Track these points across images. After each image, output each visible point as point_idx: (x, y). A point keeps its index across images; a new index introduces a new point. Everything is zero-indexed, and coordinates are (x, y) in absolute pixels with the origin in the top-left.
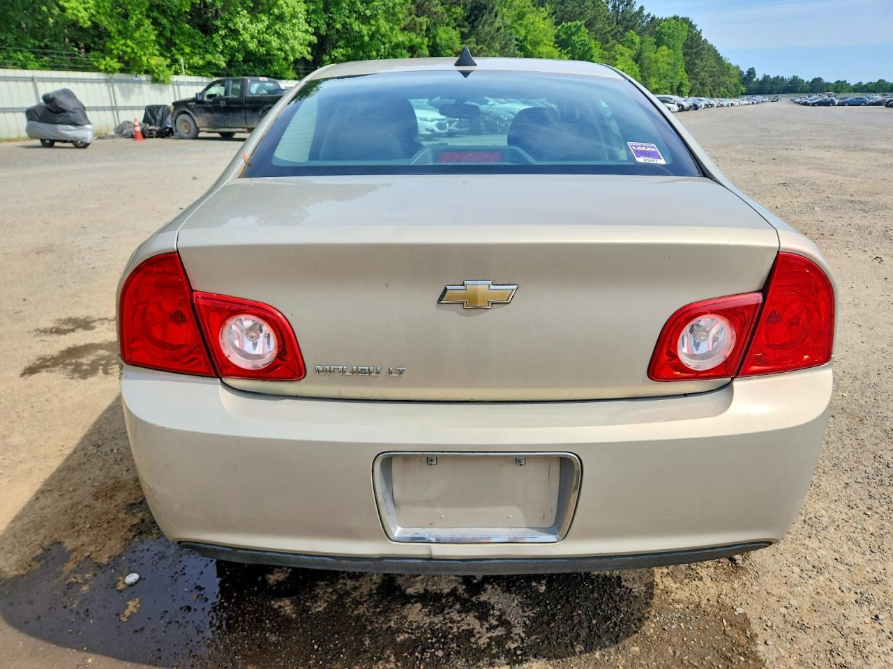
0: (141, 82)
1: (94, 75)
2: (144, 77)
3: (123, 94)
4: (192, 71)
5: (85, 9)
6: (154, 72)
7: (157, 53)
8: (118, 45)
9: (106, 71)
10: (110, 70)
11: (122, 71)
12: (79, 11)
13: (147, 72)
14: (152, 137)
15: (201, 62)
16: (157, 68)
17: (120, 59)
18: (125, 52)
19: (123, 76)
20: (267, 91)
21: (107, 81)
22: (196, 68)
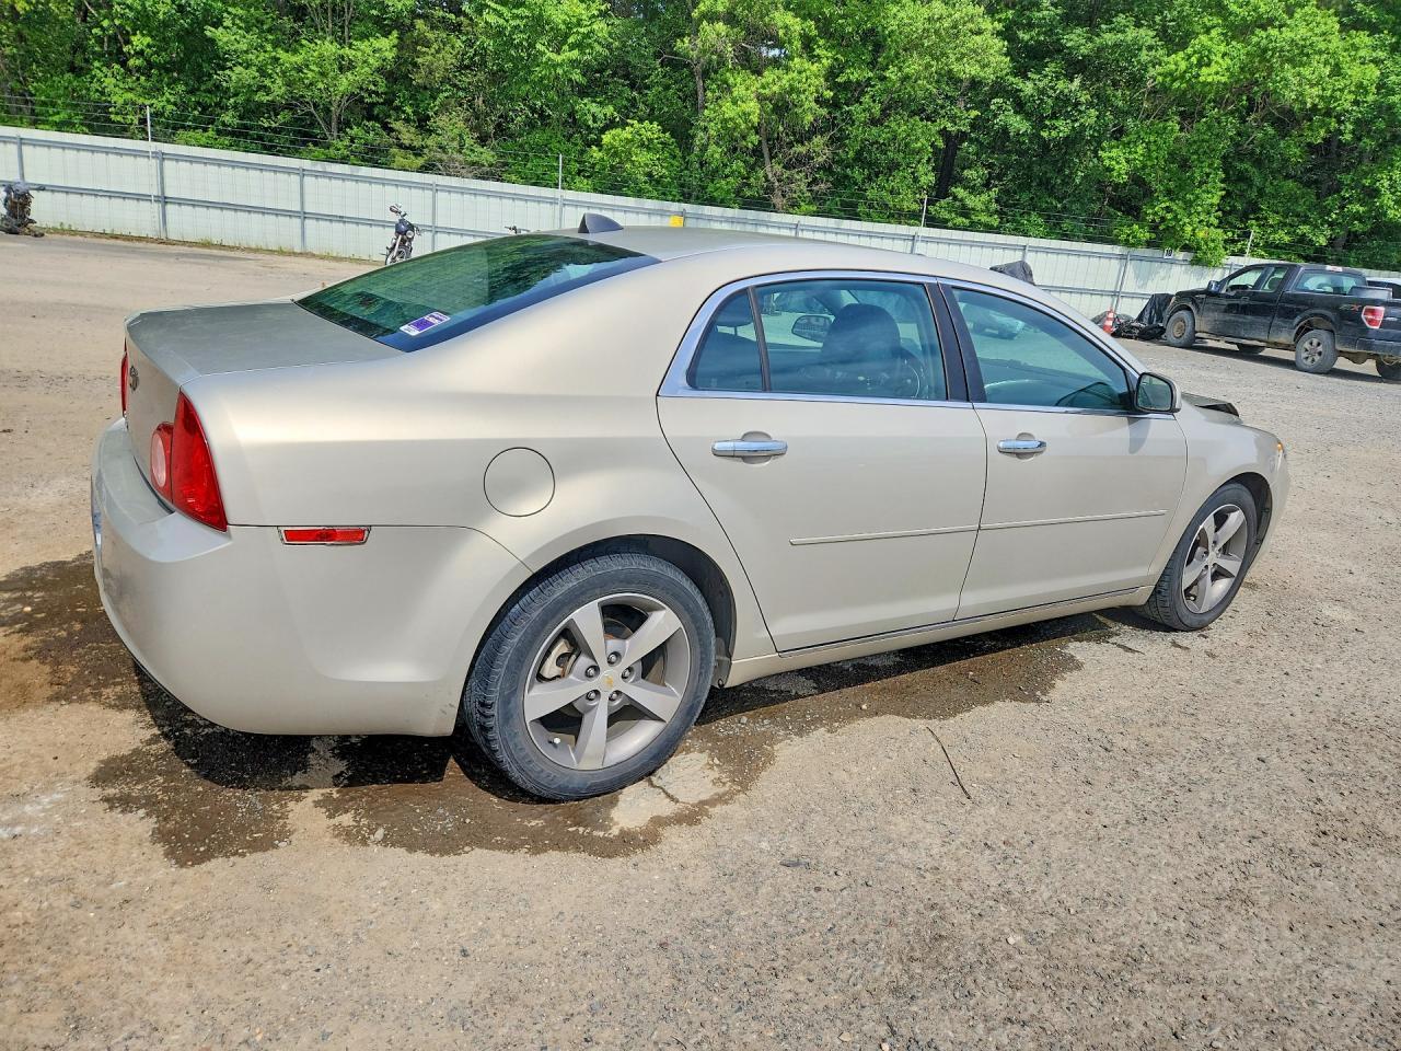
0: (1173, 262)
1: (1107, 248)
2: (1180, 255)
3: (1137, 277)
4: (1266, 251)
5: (1128, 161)
6: (1199, 248)
7: (1216, 222)
8: (1158, 208)
9: (1127, 243)
10: (1132, 241)
11: (1150, 244)
12: (1118, 163)
13: (1186, 248)
14: (1131, 338)
15: (1287, 239)
16: (1206, 244)
17: (1154, 228)
18: (1163, 219)
19: (1149, 252)
20: (1334, 288)
21: (1122, 257)
22: (1277, 247)
